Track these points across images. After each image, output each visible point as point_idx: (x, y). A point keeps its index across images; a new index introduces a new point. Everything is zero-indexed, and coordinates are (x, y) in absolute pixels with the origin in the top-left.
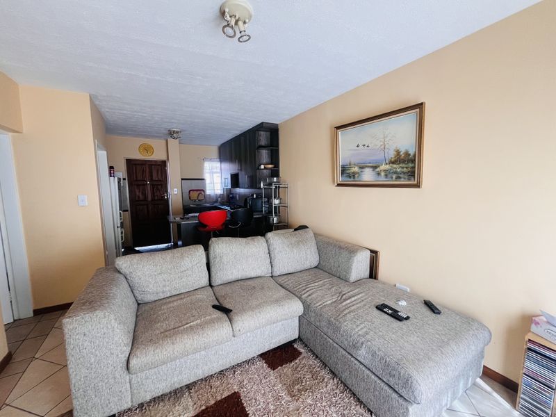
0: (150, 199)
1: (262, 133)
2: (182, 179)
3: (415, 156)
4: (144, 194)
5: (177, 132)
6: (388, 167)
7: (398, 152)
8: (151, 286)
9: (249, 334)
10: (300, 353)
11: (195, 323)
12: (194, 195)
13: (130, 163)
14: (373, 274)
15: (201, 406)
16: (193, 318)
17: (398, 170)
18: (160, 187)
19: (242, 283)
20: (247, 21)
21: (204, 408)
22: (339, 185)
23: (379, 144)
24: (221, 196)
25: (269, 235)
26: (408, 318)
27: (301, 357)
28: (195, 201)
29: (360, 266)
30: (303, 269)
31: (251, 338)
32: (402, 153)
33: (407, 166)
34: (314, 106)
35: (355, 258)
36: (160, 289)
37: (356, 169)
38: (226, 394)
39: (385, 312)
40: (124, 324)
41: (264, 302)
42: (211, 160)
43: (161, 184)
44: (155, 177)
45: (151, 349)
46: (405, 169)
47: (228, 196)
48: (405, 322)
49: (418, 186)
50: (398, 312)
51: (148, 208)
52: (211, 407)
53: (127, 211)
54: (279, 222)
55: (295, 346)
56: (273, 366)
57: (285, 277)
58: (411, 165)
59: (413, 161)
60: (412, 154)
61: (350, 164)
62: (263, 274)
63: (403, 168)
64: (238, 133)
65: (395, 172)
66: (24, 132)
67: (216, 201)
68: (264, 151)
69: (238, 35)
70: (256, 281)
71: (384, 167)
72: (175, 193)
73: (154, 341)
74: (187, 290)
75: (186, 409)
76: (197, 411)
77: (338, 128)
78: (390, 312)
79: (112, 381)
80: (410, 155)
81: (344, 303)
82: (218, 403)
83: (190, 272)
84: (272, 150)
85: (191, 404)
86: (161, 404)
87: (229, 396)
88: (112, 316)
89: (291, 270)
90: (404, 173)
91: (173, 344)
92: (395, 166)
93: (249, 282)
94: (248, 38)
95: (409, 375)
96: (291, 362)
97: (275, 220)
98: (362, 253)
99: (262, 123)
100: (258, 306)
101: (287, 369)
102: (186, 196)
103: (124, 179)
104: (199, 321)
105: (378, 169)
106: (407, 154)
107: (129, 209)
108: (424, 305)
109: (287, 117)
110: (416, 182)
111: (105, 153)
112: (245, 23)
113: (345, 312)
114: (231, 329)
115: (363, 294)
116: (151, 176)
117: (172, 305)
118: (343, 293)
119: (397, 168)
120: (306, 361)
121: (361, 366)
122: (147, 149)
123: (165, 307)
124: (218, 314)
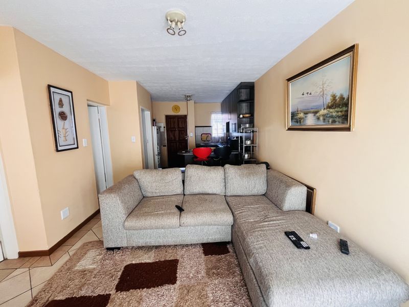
0: (177, 139)
1: (243, 90)
2: (196, 127)
3: (348, 99)
4: (174, 136)
5: (190, 96)
6: (326, 112)
7: (334, 97)
8: (149, 188)
9: (192, 227)
10: (229, 252)
11: (160, 212)
12: (204, 137)
13: (168, 118)
14: (309, 208)
15: (157, 259)
16: (161, 210)
17: (334, 114)
18: (183, 132)
19: (201, 196)
20: (184, 20)
21: (157, 260)
22: (289, 129)
23: (319, 90)
24: (222, 138)
25: (227, 166)
26: (308, 248)
27: (228, 254)
28: (205, 141)
29: (295, 198)
30: (250, 194)
31: (194, 231)
32: (337, 98)
33: (341, 110)
34: (275, 64)
35: (289, 191)
36: (154, 191)
37: (302, 115)
38: (172, 258)
39: (290, 238)
40: (125, 203)
41: (206, 210)
42: (216, 112)
43: (184, 130)
44: (180, 126)
45: (135, 219)
46: (340, 113)
47: (227, 138)
48: (303, 250)
49: (348, 129)
50: (302, 240)
51: (176, 145)
52: (161, 262)
53: (165, 146)
54: (250, 158)
55: (228, 246)
56: (206, 253)
57: (234, 197)
58: (344, 109)
59: (346, 105)
60: (346, 98)
61: (298, 111)
62: (217, 193)
63: (338, 112)
64: (229, 92)
65: (332, 117)
66: (111, 104)
67: (218, 142)
68: (244, 104)
69: (177, 32)
70: (211, 196)
71: (323, 112)
72: (192, 135)
73: (137, 216)
74: (169, 194)
75: (149, 257)
76: (154, 261)
77: (289, 80)
78: (294, 239)
79: (118, 230)
80: (344, 99)
81: (262, 224)
82: (165, 261)
83: (171, 184)
84: (250, 102)
85: (153, 256)
86: (141, 251)
87: (173, 260)
88: (118, 198)
89: (240, 193)
90: (339, 117)
91: (145, 220)
92: (331, 110)
93: (206, 197)
94: (184, 32)
95: (269, 285)
96: (219, 255)
97: (246, 156)
98: (297, 188)
99: (241, 83)
100: (200, 212)
101: (214, 258)
102: (199, 138)
103: (164, 127)
104: (163, 212)
105: (318, 114)
106: (342, 98)
107: (166, 145)
108: (336, 243)
109: (258, 76)
110: (348, 126)
111: (149, 112)
112: (182, 23)
113: (256, 230)
114: (179, 221)
115: (283, 221)
116: (178, 125)
117: (157, 200)
118: (268, 217)
119: (334, 112)
120: (229, 258)
121: (251, 271)
122: (176, 108)
123: (153, 201)
124: (176, 210)
